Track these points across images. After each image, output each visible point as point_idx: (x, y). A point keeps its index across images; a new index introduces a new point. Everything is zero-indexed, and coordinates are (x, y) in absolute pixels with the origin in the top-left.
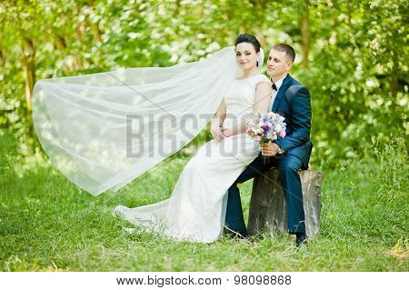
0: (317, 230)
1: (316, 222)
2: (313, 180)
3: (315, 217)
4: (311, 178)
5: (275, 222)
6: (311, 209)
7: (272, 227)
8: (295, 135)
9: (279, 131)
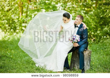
0: (89, 67)
1: (89, 65)
2: (88, 54)
3: (89, 63)
4: (88, 53)
5: (77, 65)
6: (88, 62)
7: (77, 66)
8: (83, 41)
9: (77, 39)
